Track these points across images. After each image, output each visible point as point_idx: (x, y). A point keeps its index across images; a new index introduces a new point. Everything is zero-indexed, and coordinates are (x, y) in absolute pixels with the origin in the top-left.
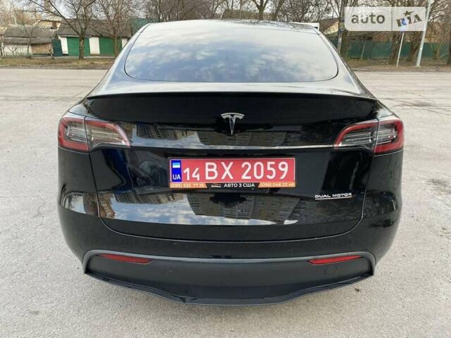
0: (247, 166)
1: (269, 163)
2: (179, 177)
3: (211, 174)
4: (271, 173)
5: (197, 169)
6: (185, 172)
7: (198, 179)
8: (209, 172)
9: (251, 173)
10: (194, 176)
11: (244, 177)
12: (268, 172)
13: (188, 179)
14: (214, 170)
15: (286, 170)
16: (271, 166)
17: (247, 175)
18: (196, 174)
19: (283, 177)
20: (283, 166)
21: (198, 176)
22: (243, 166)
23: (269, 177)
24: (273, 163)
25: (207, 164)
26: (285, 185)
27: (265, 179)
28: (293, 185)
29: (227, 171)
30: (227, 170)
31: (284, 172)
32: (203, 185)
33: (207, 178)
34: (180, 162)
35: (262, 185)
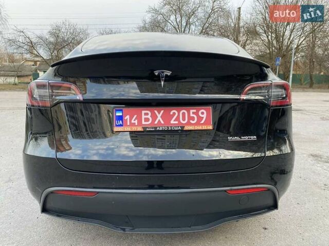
0: (174, 113)
1: (192, 111)
2: (121, 122)
3: (147, 120)
4: (193, 119)
5: (135, 116)
6: (126, 118)
7: (136, 124)
8: (145, 118)
9: (177, 119)
10: (133, 121)
11: (172, 122)
12: (191, 118)
13: (128, 124)
14: (149, 117)
15: (205, 116)
16: (193, 113)
17: (174, 121)
18: (135, 120)
19: (202, 122)
20: (203, 113)
21: (136, 122)
22: (171, 113)
23: (192, 122)
24: (195, 111)
25: (143, 112)
26: (205, 128)
27: (189, 124)
28: (210, 127)
29: (159, 118)
30: (159, 116)
31: (203, 117)
32: (140, 129)
33: (143, 123)
34: (122, 110)
35: (187, 128)
